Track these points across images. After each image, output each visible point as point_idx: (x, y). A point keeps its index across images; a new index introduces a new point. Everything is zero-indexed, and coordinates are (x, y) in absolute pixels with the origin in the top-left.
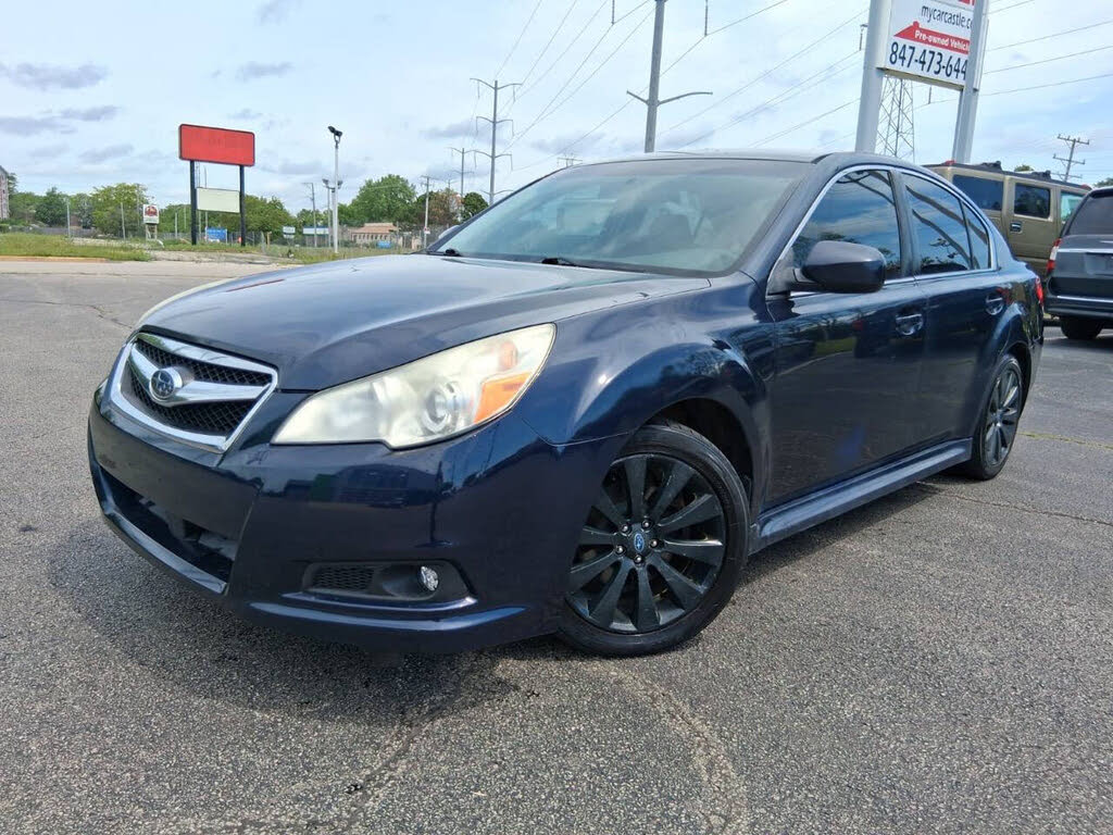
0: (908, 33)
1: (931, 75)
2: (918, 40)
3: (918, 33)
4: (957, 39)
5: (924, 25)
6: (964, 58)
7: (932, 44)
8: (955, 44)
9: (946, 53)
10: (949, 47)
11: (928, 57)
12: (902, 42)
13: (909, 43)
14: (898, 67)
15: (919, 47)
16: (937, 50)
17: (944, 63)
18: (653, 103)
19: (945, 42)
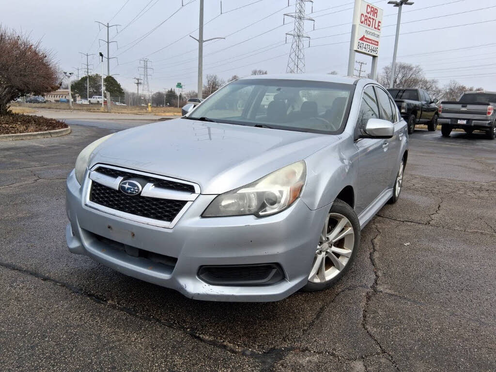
0: (362, 39)
1: (367, 52)
2: (364, 41)
3: (364, 39)
4: (374, 41)
5: (366, 36)
6: (375, 46)
7: (368, 42)
8: (373, 42)
9: (371, 45)
10: (372, 43)
11: (367, 46)
12: (361, 42)
13: (362, 42)
14: (359, 50)
15: (365, 43)
16: (369, 44)
17: (370, 48)
18: (201, 41)
19: (370, 42)
